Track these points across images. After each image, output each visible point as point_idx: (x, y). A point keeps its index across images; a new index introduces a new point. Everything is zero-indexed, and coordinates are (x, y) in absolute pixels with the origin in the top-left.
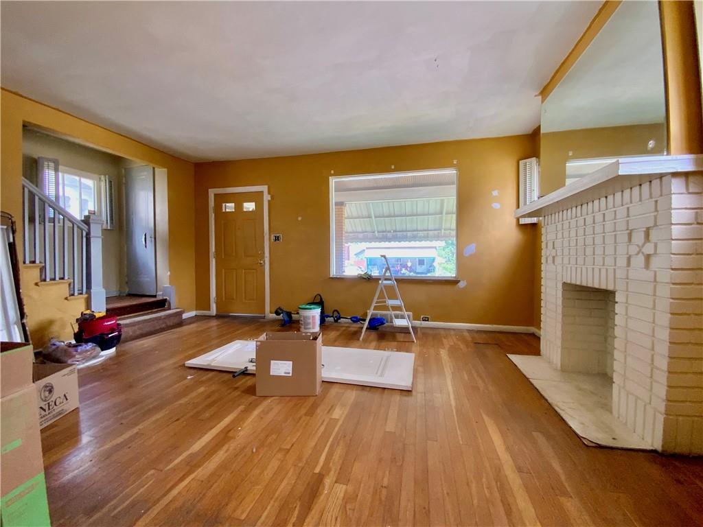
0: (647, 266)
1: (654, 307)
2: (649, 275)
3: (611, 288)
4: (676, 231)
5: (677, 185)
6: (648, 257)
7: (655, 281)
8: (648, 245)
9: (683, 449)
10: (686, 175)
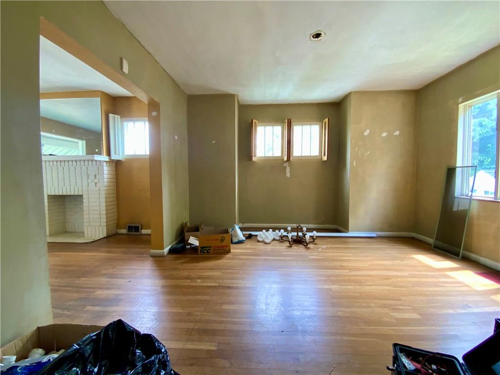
0: (96, 186)
1: (99, 198)
2: (97, 188)
3: (80, 194)
4: (105, 176)
5: (105, 164)
6: (96, 183)
7: (99, 190)
8: (96, 180)
9: (110, 234)
10: (106, 161)
